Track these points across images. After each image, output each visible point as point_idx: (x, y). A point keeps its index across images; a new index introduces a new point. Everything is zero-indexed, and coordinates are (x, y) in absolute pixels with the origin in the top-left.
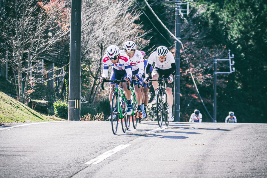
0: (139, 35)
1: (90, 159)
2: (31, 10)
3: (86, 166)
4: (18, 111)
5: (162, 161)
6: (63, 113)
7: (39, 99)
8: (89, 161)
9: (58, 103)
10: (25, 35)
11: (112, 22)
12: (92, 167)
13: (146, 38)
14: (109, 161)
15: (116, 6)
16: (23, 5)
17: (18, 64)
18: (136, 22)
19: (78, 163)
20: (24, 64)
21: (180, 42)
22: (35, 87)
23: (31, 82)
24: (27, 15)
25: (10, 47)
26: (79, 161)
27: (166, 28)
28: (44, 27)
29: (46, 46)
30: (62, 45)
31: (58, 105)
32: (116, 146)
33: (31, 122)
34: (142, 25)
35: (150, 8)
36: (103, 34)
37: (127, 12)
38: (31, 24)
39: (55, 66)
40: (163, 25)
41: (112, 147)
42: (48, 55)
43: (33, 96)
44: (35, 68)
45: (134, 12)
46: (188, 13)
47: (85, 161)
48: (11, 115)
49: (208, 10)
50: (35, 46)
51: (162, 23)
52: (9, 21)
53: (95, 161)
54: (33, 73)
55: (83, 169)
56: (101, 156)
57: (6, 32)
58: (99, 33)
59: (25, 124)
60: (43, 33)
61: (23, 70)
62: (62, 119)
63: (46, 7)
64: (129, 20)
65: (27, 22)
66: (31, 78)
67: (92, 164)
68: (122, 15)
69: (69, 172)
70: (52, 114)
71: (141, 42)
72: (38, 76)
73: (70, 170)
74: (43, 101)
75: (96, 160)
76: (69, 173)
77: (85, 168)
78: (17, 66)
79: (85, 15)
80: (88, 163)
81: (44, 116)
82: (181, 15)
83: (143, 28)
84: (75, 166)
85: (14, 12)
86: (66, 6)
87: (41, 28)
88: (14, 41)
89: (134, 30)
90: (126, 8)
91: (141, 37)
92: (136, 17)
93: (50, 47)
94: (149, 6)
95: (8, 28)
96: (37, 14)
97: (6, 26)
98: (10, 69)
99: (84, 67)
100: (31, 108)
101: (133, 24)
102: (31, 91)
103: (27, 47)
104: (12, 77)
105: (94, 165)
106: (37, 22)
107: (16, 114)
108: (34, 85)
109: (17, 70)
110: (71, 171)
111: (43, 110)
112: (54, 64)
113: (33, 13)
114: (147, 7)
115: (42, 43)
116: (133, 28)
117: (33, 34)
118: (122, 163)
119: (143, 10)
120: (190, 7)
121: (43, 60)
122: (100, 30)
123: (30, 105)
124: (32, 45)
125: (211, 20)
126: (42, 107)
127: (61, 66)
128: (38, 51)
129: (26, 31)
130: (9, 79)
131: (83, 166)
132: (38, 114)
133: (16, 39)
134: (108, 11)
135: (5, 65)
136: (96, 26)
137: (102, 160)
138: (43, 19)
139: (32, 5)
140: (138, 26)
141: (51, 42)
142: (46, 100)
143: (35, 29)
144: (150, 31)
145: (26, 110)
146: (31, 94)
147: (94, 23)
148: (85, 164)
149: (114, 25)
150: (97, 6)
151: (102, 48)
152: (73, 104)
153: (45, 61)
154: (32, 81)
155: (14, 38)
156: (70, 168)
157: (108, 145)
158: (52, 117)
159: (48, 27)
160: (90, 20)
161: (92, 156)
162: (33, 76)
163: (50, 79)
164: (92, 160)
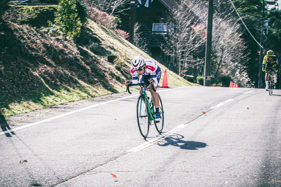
0: (242, 44)
2: (187, 29)
4: (178, 80)
6: (201, 82)
7: (189, 75)
9: (199, 78)
10: (183, 42)
11: (228, 37)
13: (245, 45)
14: (222, 107)
15: (230, 29)
16: (182, 27)
17: (179, 57)
18: (240, 37)
20: (183, 57)
21: (263, 48)
22: (188, 68)
23: (186, 66)
24: (184, 32)
25: (175, 48)
26: (207, 107)
27: (256, 41)
30: (202, 48)
32: (227, 100)
33: (184, 86)
34: (244, 39)
36: (223, 43)
37: (236, 32)
38: (187, 37)
39: (199, 58)
40: (254, 39)
41: (225, 100)
42: (195, 52)
43: (187, 73)
44: (188, 59)
45: (239, 32)
46: (267, 33)
47: (210, 107)
48: (174, 83)
49: (278, 32)
50: (188, 48)
52: (176, 35)
54: (187, 62)
55: (209, 111)
56: (218, 105)
57: (173, 40)
59: (181, 87)
60: (193, 41)
61: (182, 60)
62: (201, 85)
63: (195, 28)
64: (238, 36)
65: (185, 36)
66: (186, 64)
68: (234, 33)
71: (243, 47)
72: (189, 63)
74: (192, 76)
75: (216, 107)
79: (214, 33)
80: (212, 108)
81: (191, 84)
82: (263, 34)
83: (244, 40)
85: (178, 30)
86: (205, 28)
87: (191, 39)
88: (177, 45)
89: (240, 41)
90: (236, 30)
91: (243, 45)
92: (240, 35)
93: (196, 49)
94: (247, 29)
95: (175, 39)
96: (189, 32)
97: (174, 37)
98: (175, 59)
99: (213, 59)
102: (186, 71)
103: (184, 48)
104: (176, 63)
105: (214, 109)
106: (189, 36)
107: (177, 82)
109: (179, 60)
112: (198, 57)
114: (246, 30)
115: (192, 47)
116: (239, 40)
117: (187, 42)
119: (244, 31)
120: (268, 30)
121: (192, 55)
122: (222, 41)
123: (185, 78)
125: (279, 37)
126: (191, 79)
127: (201, 58)
128: (190, 50)
129: (184, 40)
130: (175, 64)
131: (209, 109)
132: (189, 82)
133: (179, 44)
134: (226, 31)
135: (172, 57)
136: (220, 39)
138: (193, 34)
139: (188, 27)
141: (196, 46)
143: (188, 39)
144: (247, 42)
145: (182, 80)
146: (186, 72)
147: (219, 37)
149: (230, 38)
150: (221, 28)
151: (223, 50)
152: (206, 78)
153: (193, 56)
155: (177, 43)
157: (222, 99)
158: (196, 84)
159: (195, 38)
160: (217, 35)
161: (214, 104)
162: (187, 63)
163: (195, 65)
164: (214, 107)
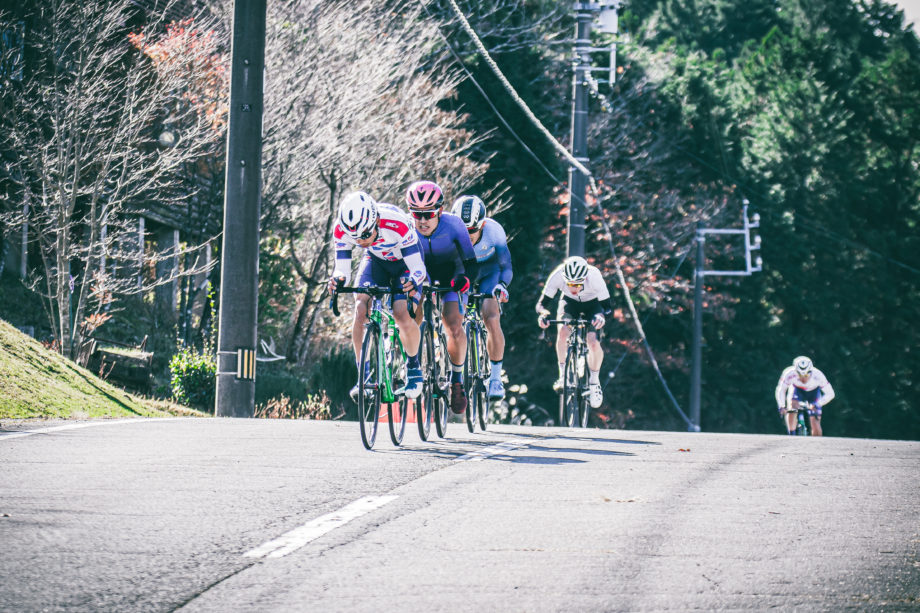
0: (453, 147)
1: (263, 541)
2: (106, 59)
3: (246, 562)
4: (53, 381)
5: (492, 553)
6: (199, 393)
7: (122, 346)
8: (258, 546)
9: (183, 361)
10: (82, 137)
11: (367, 105)
12: (265, 566)
13: (476, 156)
14: (323, 547)
15: (381, 53)
16: (78, 43)
17: (57, 231)
18: (445, 105)
19: (223, 552)
20: (79, 234)
21: (585, 171)
22: (113, 305)
23: (99, 290)
24: (89, 76)
25: (33, 175)
26: (225, 547)
27: (541, 126)
28: (145, 115)
29: (150, 174)
30: (199, 173)
31: (183, 367)
32: (351, 501)
33: (89, 419)
34: (465, 117)
35: (490, 60)
36: (335, 142)
37: (416, 72)
38: (103, 105)
39: (181, 240)
40: (531, 115)
41: (339, 502)
42: (158, 204)
43: (104, 334)
44: (115, 245)
45: (438, 72)
46: (613, 80)
47: (247, 548)
48: (27, 396)
49: (680, 71)
50: (115, 175)
51: (527, 109)
52: (34, 95)
53: (278, 548)
54: (110, 261)
55: (236, 573)
56: (298, 532)
57: (21, 129)
58: (325, 137)
59: (70, 426)
60: (141, 134)
61: (75, 250)
62: (196, 411)
63: (153, 50)
64: (425, 97)
65: (91, 99)
66: (101, 276)
67: (269, 557)
68: (402, 79)
69: (190, 580)
70: (165, 393)
71: (459, 170)
72: (124, 271)
73: (194, 575)
74: (137, 353)
75: (283, 544)
76: (190, 584)
77: (246, 567)
78: (53, 236)
79: (279, 80)
80: (254, 554)
81: (138, 401)
82: (588, 87)
83: (467, 126)
84: (212, 563)
85: (50, 66)
86: (221, 49)
87: (134, 119)
88: (45, 157)
89: (439, 130)
90: (414, 60)
91: (461, 154)
92: (446, 90)
93: (163, 179)
94: (486, 53)
95: (30, 116)
96: (123, 74)
97: (21, 107)
98: (34, 250)
99: (275, 244)
100: (96, 373)
101: (436, 112)
102: (97, 320)
103: (88, 177)
104: (40, 272)
105: (273, 559)
106: (122, 100)
107: (43, 393)
108: (110, 299)
109: (54, 252)
110: (198, 578)
111: (137, 380)
112: (177, 235)
113: (110, 70)
114: (481, 58)
115: (137, 167)
116: (432, 125)
117: (108, 136)
118: (364, 554)
119: (469, 68)
120: (620, 61)
121: (142, 222)
122: (330, 128)
123: (94, 363)
124: (104, 172)
125: (689, 103)
126: (132, 371)
127: (198, 240)
128: (123, 191)
129: (86, 127)
130: (29, 280)
131: (238, 561)
132: (120, 393)
133: (53, 151)
134: (353, 68)
135: (16, 235)
136: (315, 116)
137: (302, 543)
138: (141, 87)
139: (107, 45)
140: (449, 118)
141: (168, 161)
142: (146, 348)
143: (114, 121)
144: (487, 135)
145: (79, 380)
146: (101, 329)
147: (309, 106)
148: (245, 555)
149: (375, 113)
150: (321, 51)
151: (333, 187)
152: (231, 364)
153: (150, 225)
154: (102, 286)
155: (46, 147)
156: (195, 570)
157: (325, 497)
158: (164, 404)
159: (159, 115)
160: (297, 93)
161: (272, 531)
162: (108, 271)
163: (160, 282)
164: (269, 545)
